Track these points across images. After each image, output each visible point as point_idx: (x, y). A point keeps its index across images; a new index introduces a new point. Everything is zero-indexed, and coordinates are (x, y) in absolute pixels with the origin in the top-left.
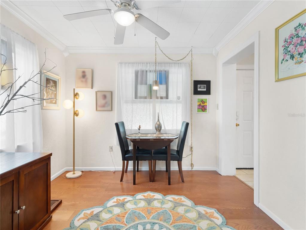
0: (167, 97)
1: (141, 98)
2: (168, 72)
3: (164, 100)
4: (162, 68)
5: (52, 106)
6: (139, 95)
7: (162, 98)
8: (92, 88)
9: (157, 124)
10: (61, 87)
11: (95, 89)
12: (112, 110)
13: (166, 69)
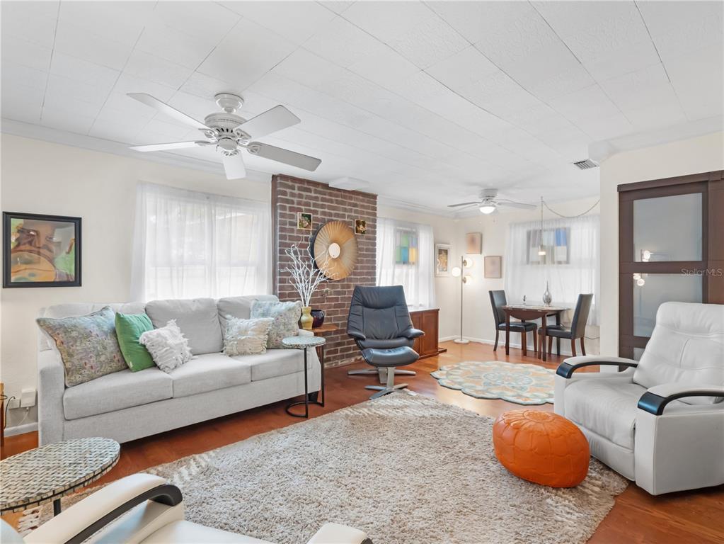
0: (567, 262)
1: (533, 263)
2: (569, 229)
3: (563, 265)
4: (561, 225)
5: (444, 274)
6: (530, 260)
7: (560, 263)
8: (481, 252)
9: (545, 294)
10: (451, 254)
11: (485, 254)
12: (501, 277)
13: (567, 225)
